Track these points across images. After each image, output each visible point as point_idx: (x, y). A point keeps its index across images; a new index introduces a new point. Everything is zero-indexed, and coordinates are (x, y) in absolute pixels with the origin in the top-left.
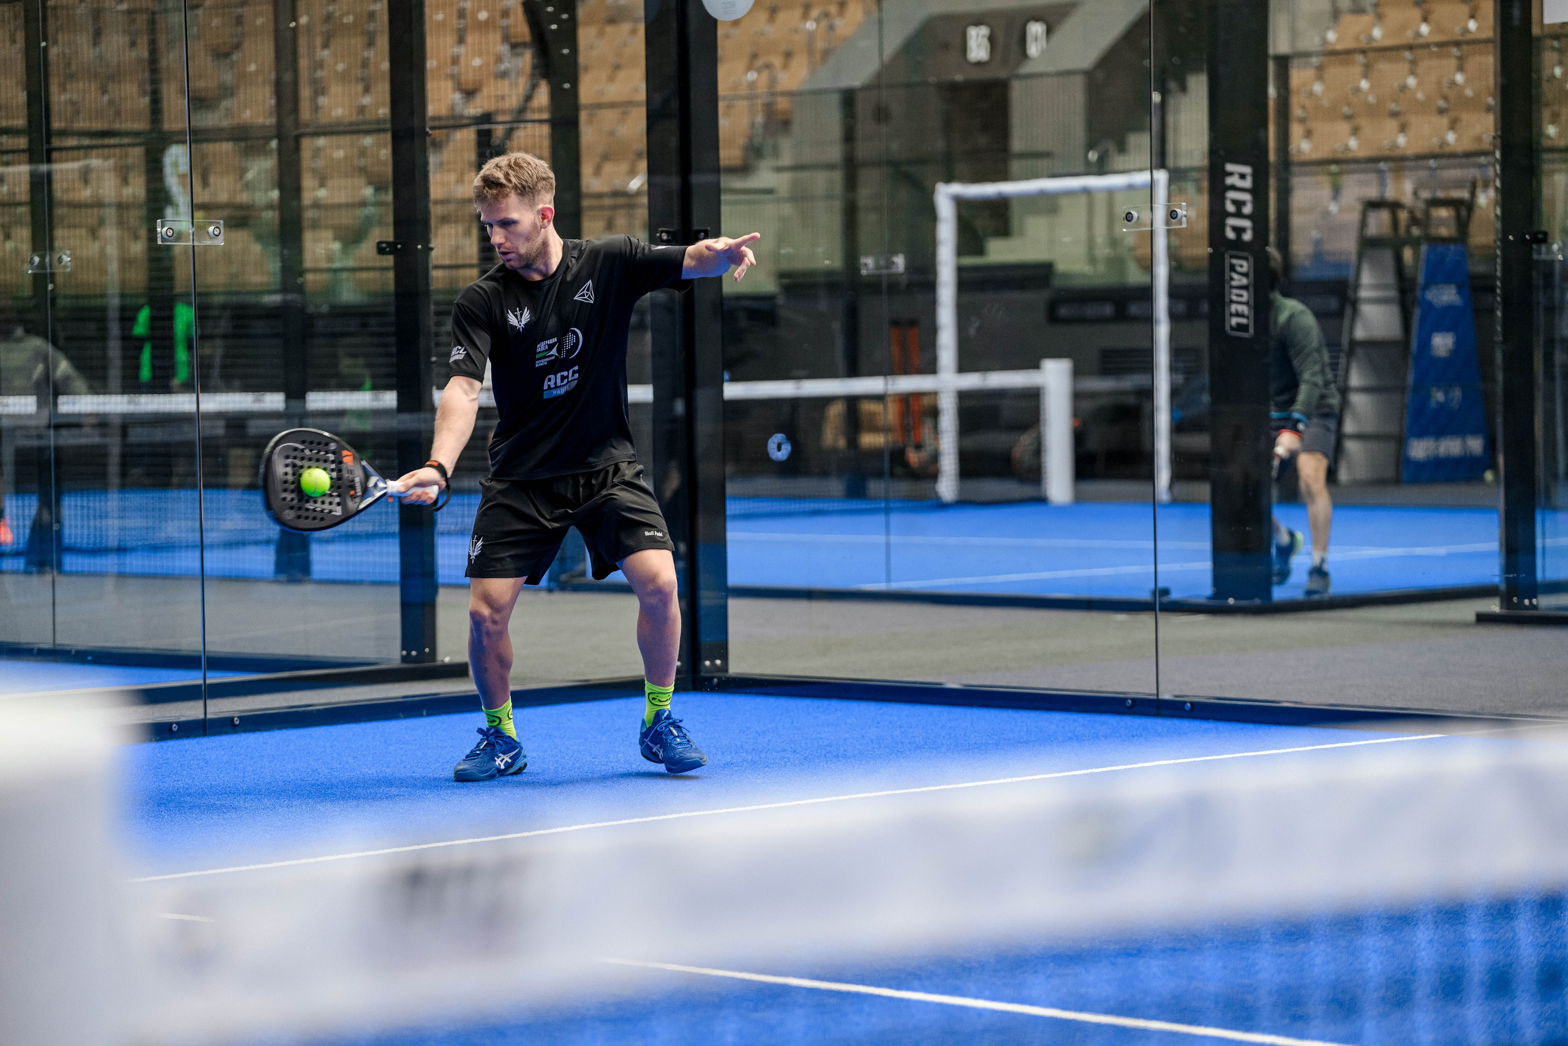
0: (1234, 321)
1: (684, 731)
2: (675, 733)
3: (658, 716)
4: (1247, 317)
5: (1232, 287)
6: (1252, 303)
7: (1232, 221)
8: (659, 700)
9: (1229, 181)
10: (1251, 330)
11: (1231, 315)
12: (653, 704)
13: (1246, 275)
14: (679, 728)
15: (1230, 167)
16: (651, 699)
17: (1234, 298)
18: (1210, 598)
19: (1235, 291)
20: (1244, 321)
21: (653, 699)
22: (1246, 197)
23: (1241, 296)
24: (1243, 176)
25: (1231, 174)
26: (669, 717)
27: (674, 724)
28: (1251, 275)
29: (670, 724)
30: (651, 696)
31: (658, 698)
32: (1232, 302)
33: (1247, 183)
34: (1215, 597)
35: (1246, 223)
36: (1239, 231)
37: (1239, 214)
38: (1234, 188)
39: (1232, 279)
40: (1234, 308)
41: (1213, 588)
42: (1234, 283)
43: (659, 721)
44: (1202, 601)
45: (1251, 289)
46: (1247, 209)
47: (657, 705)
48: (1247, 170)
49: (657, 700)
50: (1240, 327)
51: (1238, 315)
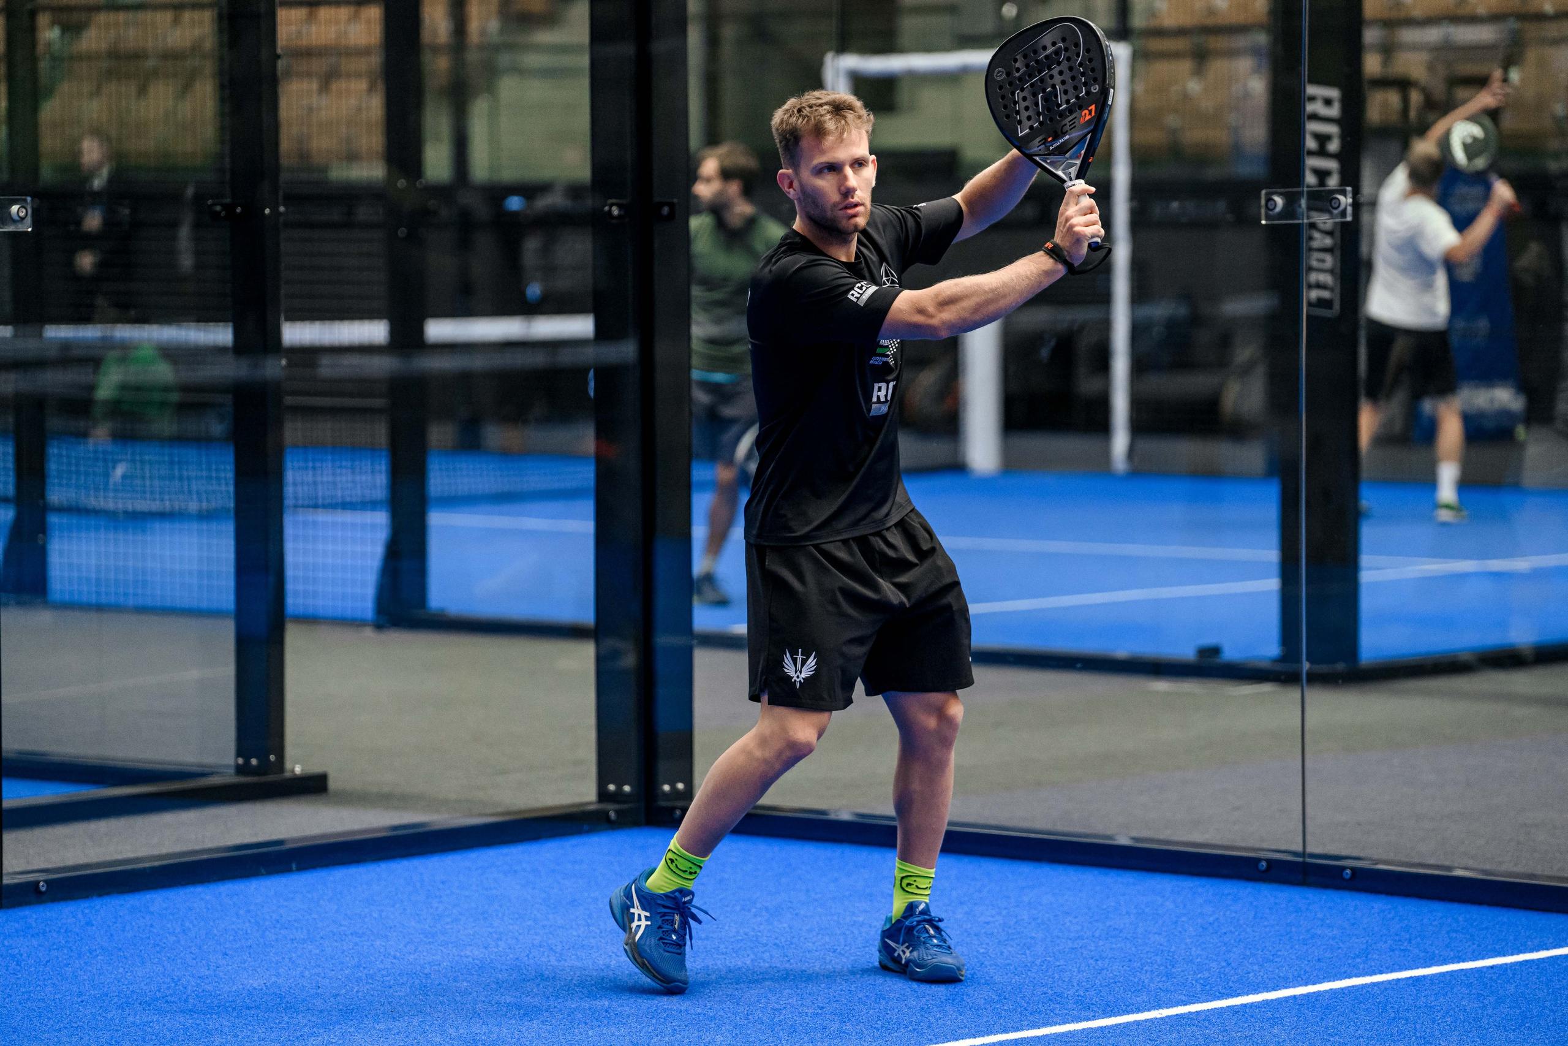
0: (1314, 294)
1: (943, 933)
2: (932, 932)
3: (911, 908)
4: (1332, 290)
5: (1310, 249)
6: (1338, 270)
7: (1312, 162)
8: (917, 886)
9: (1310, 108)
10: (1337, 306)
11: (1310, 287)
12: (907, 892)
13: (1330, 233)
14: (937, 929)
15: (1311, 90)
16: (904, 885)
17: (1314, 264)
18: (1275, 661)
19: (1316, 255)
20: (1326, 294)
21: (909, 884)
22: (1333, 129)
23: (1323, 261)
24: (1328, 102)
25: (1312, 99)
26: (925, 912)
27: (930, 922)
28: (1338, 234)
29: (925, 920)
30: (905, 882)
31: (915, 884)
32: (1310, 269)
33: (1334, 111)
34: (1283, 659)
35: (1332, 165)
36: (1322, 175)
37: (1322, 152)
38: (1315, 117)
39: (1311, 238)
40: (1314, 277)
41: (1281, 648)
42: (1315, 244)
43: (912, 915)
44: (1265, 664)
45: (1338, 253)
46: (1334, 146)
47: (913, 893)
48: (1334, 93)
49: (914, 886)
50: (1322, 303)
51: (1319, 286)
